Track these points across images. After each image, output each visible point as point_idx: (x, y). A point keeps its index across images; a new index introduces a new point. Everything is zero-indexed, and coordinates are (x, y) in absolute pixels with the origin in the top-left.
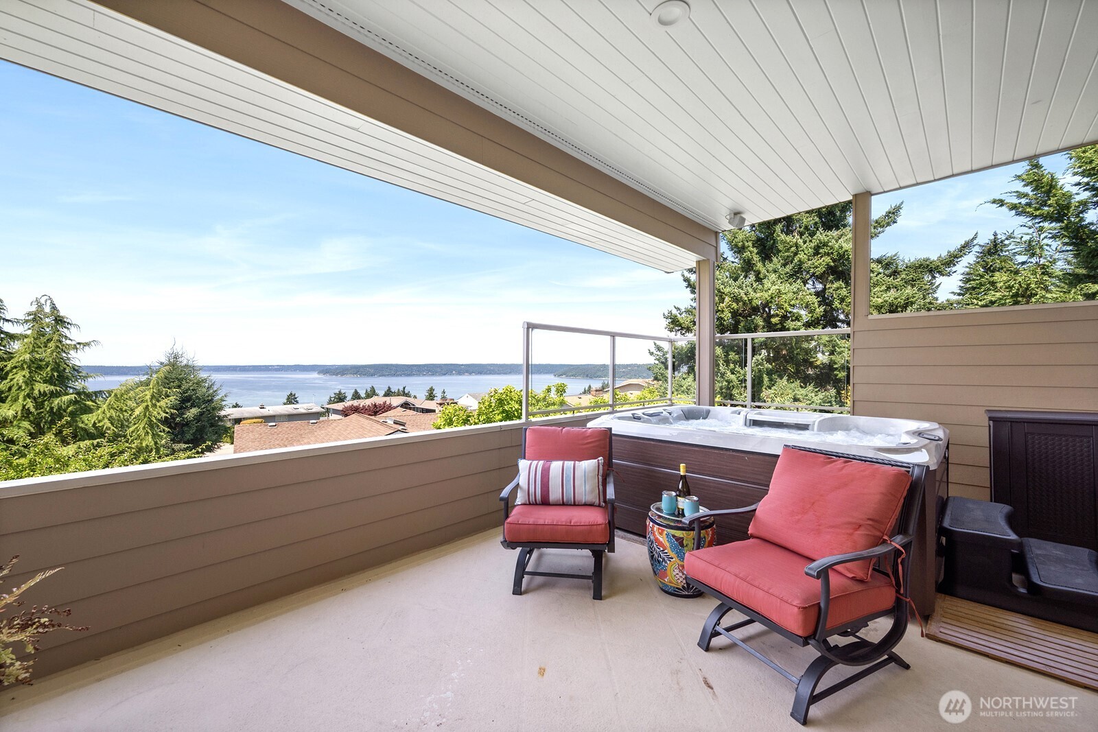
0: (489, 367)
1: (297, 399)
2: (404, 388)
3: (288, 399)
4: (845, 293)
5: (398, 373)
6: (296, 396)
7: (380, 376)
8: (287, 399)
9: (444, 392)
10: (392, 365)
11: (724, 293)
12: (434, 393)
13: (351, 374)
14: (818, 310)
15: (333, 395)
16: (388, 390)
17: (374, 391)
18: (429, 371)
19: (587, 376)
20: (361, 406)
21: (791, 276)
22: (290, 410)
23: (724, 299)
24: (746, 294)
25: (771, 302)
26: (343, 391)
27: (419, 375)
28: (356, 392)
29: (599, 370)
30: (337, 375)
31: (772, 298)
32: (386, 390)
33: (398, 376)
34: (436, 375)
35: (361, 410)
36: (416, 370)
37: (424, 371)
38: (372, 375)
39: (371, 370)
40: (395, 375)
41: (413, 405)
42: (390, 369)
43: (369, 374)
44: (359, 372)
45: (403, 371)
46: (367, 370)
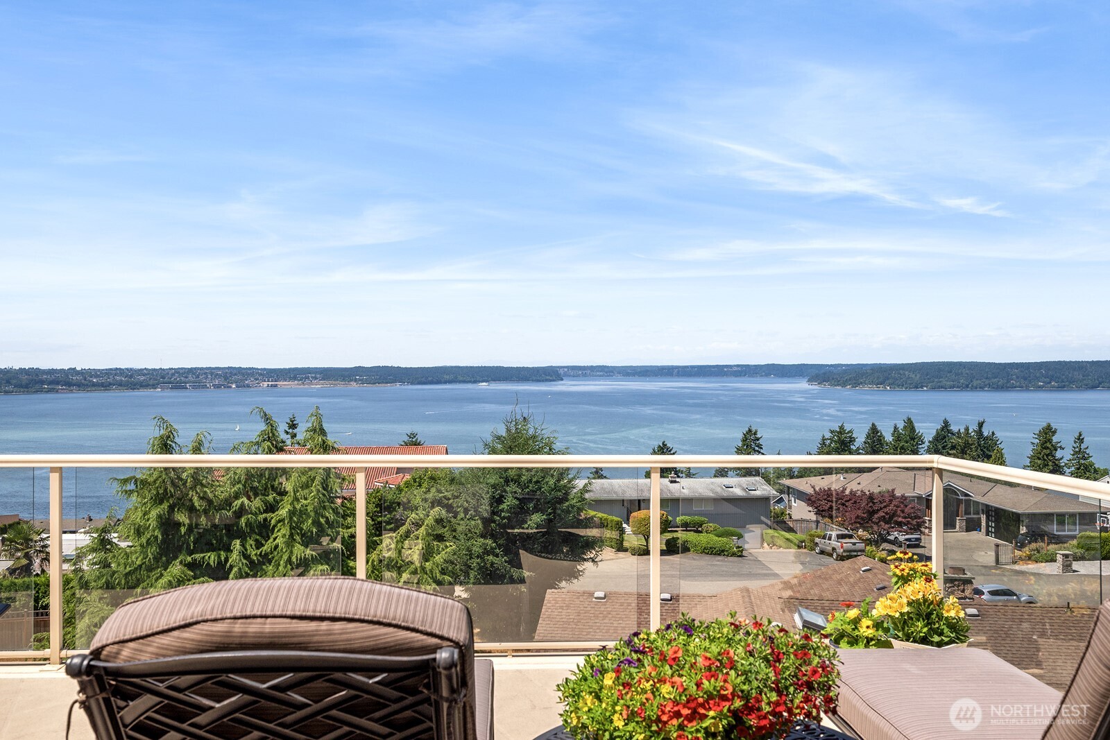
1: (761, 442)
2: (981, 425)
3: (745, 440)
5: (975, 383)
6: (758, 436)
7: (933, 389)
8: (743, 441)
9: (1079, 440)
10: (961, 364)
13: (872, 383)
15: (828, 435)
16: (942, 429)
17: (913, 429)
22: (719, 490)
26: (847, 427)
27: (1027, 389)
28: (874, 430)
30: (844, 385)
32: (939, 427)
33: (974, 388)
35: (846, 501)
36: (1018, 377)
37: (1038, 379)
38: (917, 386)
39: (913, 376)
40: (967, 386)
41: (967, 495)
42: (957, 374)
43: (910, 384)
44: (888, 379)
45: (987, 378)
46: (905, 374)
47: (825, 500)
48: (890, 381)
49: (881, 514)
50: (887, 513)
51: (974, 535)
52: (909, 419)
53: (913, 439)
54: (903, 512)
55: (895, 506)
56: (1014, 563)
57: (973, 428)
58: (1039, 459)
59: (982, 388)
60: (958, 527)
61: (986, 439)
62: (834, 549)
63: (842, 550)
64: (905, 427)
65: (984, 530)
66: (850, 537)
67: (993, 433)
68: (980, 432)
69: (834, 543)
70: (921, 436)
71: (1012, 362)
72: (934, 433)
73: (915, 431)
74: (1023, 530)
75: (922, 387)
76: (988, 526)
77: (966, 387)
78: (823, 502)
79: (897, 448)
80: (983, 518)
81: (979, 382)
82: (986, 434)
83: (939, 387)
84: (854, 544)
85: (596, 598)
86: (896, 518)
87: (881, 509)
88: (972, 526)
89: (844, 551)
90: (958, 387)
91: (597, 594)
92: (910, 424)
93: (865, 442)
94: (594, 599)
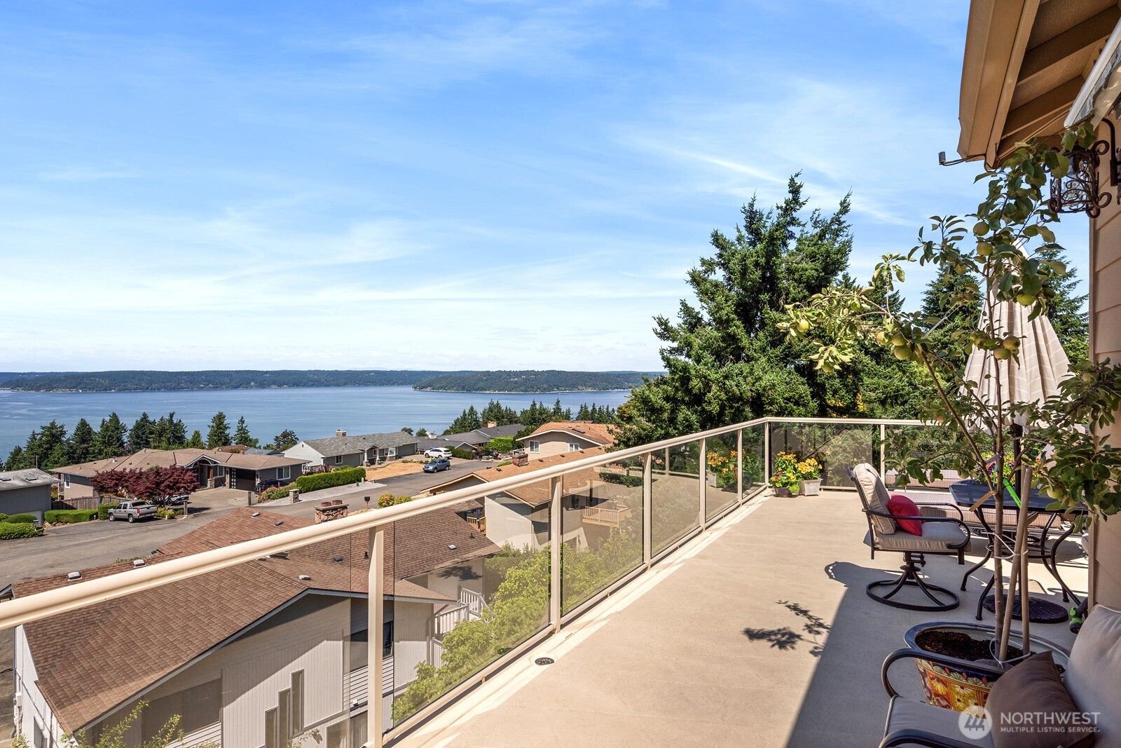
0: (311, 376)
2: (172, 415)
4: (838, 385)
5: (154, 386)
7: (120, 391)
9: (242, 421)
10: (142, 373)
11: (710, 380)
12: (225, 422)
14: (811, 404)
16: (142, 420)
17: (118, 421)
18: (209, 382)
19: (463, 388)
20: (127, 471)
21: (782, 359)
23: (711, 387)
24: (736, 385)
25: (763, 395)
26: (55, 424)
28: (83, 424)
29: (480, 380)
31: (764, 390)
32: (139, 419)
33: (153, 390)
34: (221, 389)
35: (129, 478)
36: (185, 382)
37: (200, 383)
38: (106, 389)
39: (103, 382)
40: (148, 389)
41: (215, 463)
42: (140, 380)
43: (100, 388)
44: (80, 384)
45: (163, 382)
46: (96, 380)
47: (109, 479)
48: (83, 386)
49: (167, 483)
50: (171, 482)
51: (221, 489)
52: (114, 414)
53: (118, 429)
54: (183, 479)
55: (177, 476)
56: (259, 502)
57: (167, 417)
58: (215, 436)
59: (159, 390)
60: (209, 485)
61: (176, 425)
62: (130, 515)
63: (138, 514)
64: (110, 420)
65: (228, 485)
66: (143, 503)
67: (180, 421)
68: (171, 421)
69: (129, 510)
70: (125, 426)
71: (182, 371)
72: (134, 423)
73: (119, 423)
74: (258, 481)
75: (110, 390)
76: (231, 482)
77: (146, 389)
78: (108, 481)
79: (105, 436)
80: (228, 477)
81: (157, 385)
82: (175, 422)
83: (125, 389)
84: (148, 508)
85: (71, 579)
86: (178, 485)
87: (166, 479)
88: (219, 483)
89: (140, 515)
90: (140, 389)
91: (70, 575)
92: (115, 418)
93: (75, 434)
94: (69, 580)
